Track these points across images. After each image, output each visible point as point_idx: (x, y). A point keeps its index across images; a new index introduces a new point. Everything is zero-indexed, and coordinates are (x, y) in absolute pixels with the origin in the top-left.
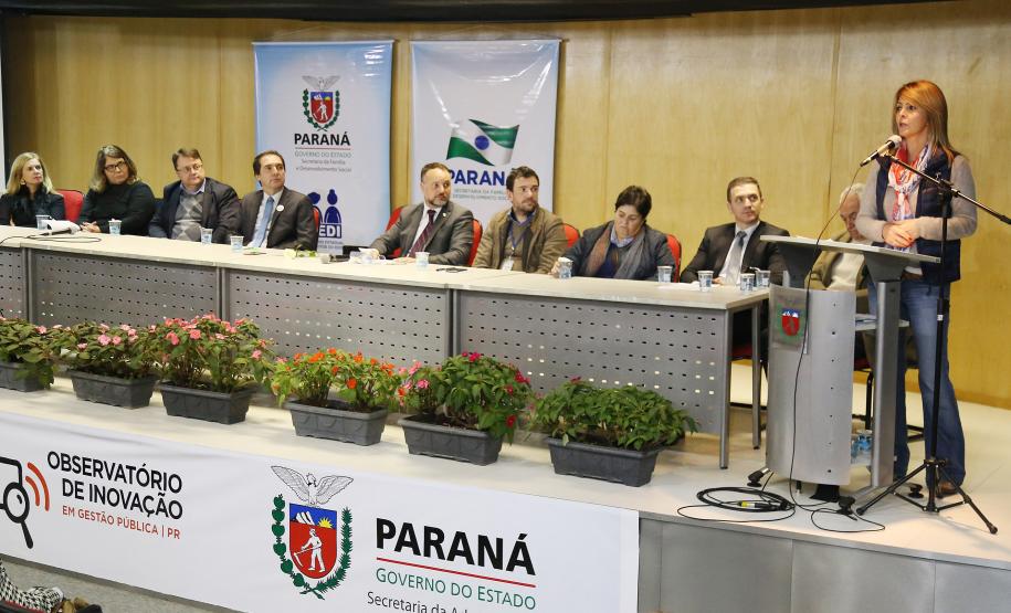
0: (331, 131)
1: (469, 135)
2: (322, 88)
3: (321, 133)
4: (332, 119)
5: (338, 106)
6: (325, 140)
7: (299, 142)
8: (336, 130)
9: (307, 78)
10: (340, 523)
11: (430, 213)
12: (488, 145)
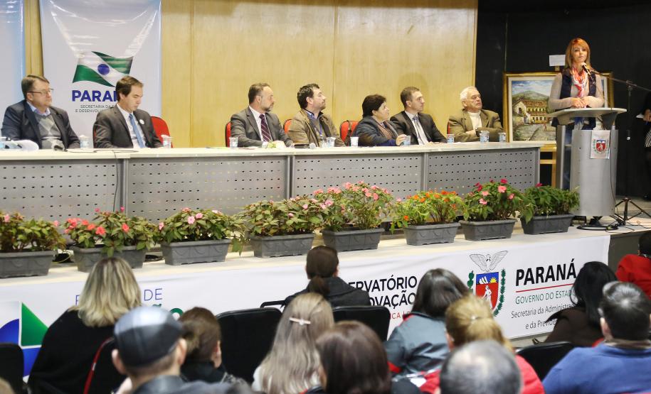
10: (500, 277)
11: (261, 117)
12: (108, 71)
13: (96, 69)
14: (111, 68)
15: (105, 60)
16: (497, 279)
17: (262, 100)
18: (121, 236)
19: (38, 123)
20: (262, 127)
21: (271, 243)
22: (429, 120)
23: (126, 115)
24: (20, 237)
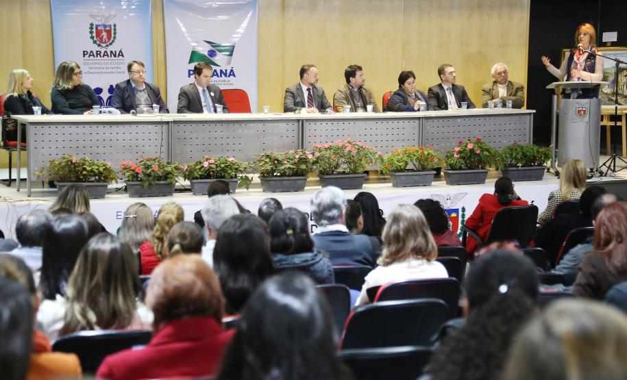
0: (110, 49)
1: (204, 50)
2: (103, 22)
3: (103, 51)
4: (111, 41)
5: (115, 33)
6: (106, 54)
7: (87, 56)
8: (114, 48)
9: (92, 16)
10: (460, 213)
11: (308, 90)
12: (216, 55)
13: (206, 53)
14: (218, 53)
15: (213, 46)
16: (458, 213)
17: (310, 77)
18: (152, 174)
19: (135, 96)
20: (308, 98)
21: (272, 182)
22: (461, 90)
23: (200, 89)
24: (84, 172)
